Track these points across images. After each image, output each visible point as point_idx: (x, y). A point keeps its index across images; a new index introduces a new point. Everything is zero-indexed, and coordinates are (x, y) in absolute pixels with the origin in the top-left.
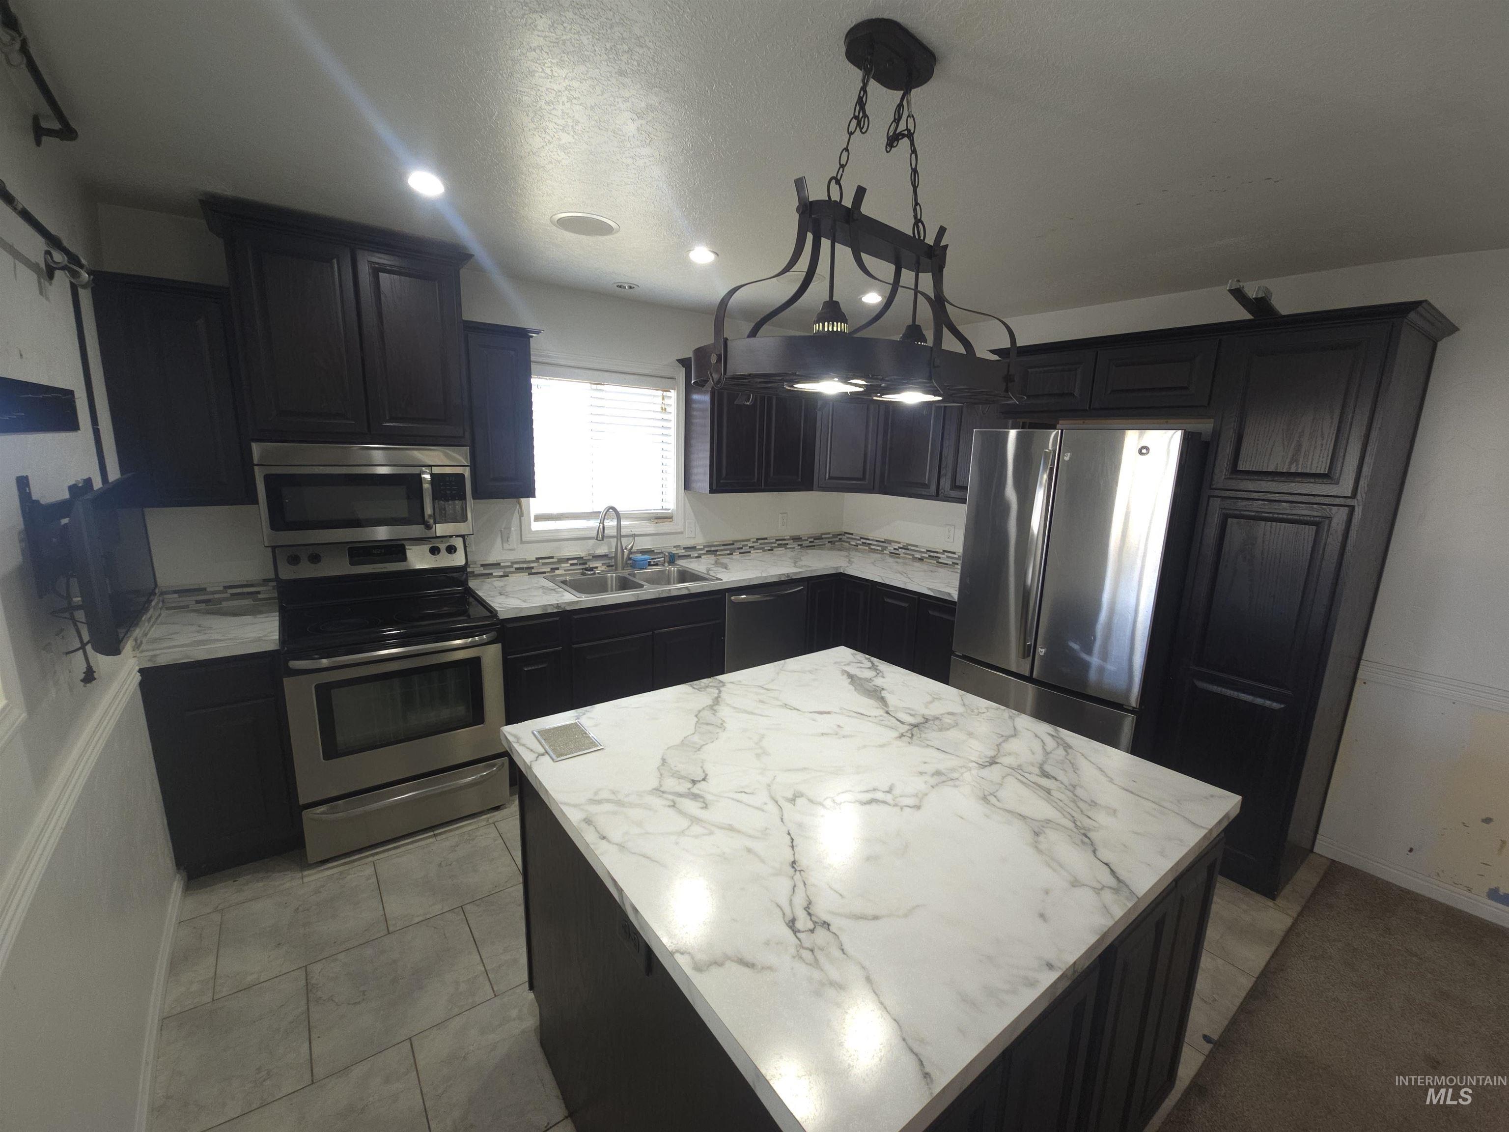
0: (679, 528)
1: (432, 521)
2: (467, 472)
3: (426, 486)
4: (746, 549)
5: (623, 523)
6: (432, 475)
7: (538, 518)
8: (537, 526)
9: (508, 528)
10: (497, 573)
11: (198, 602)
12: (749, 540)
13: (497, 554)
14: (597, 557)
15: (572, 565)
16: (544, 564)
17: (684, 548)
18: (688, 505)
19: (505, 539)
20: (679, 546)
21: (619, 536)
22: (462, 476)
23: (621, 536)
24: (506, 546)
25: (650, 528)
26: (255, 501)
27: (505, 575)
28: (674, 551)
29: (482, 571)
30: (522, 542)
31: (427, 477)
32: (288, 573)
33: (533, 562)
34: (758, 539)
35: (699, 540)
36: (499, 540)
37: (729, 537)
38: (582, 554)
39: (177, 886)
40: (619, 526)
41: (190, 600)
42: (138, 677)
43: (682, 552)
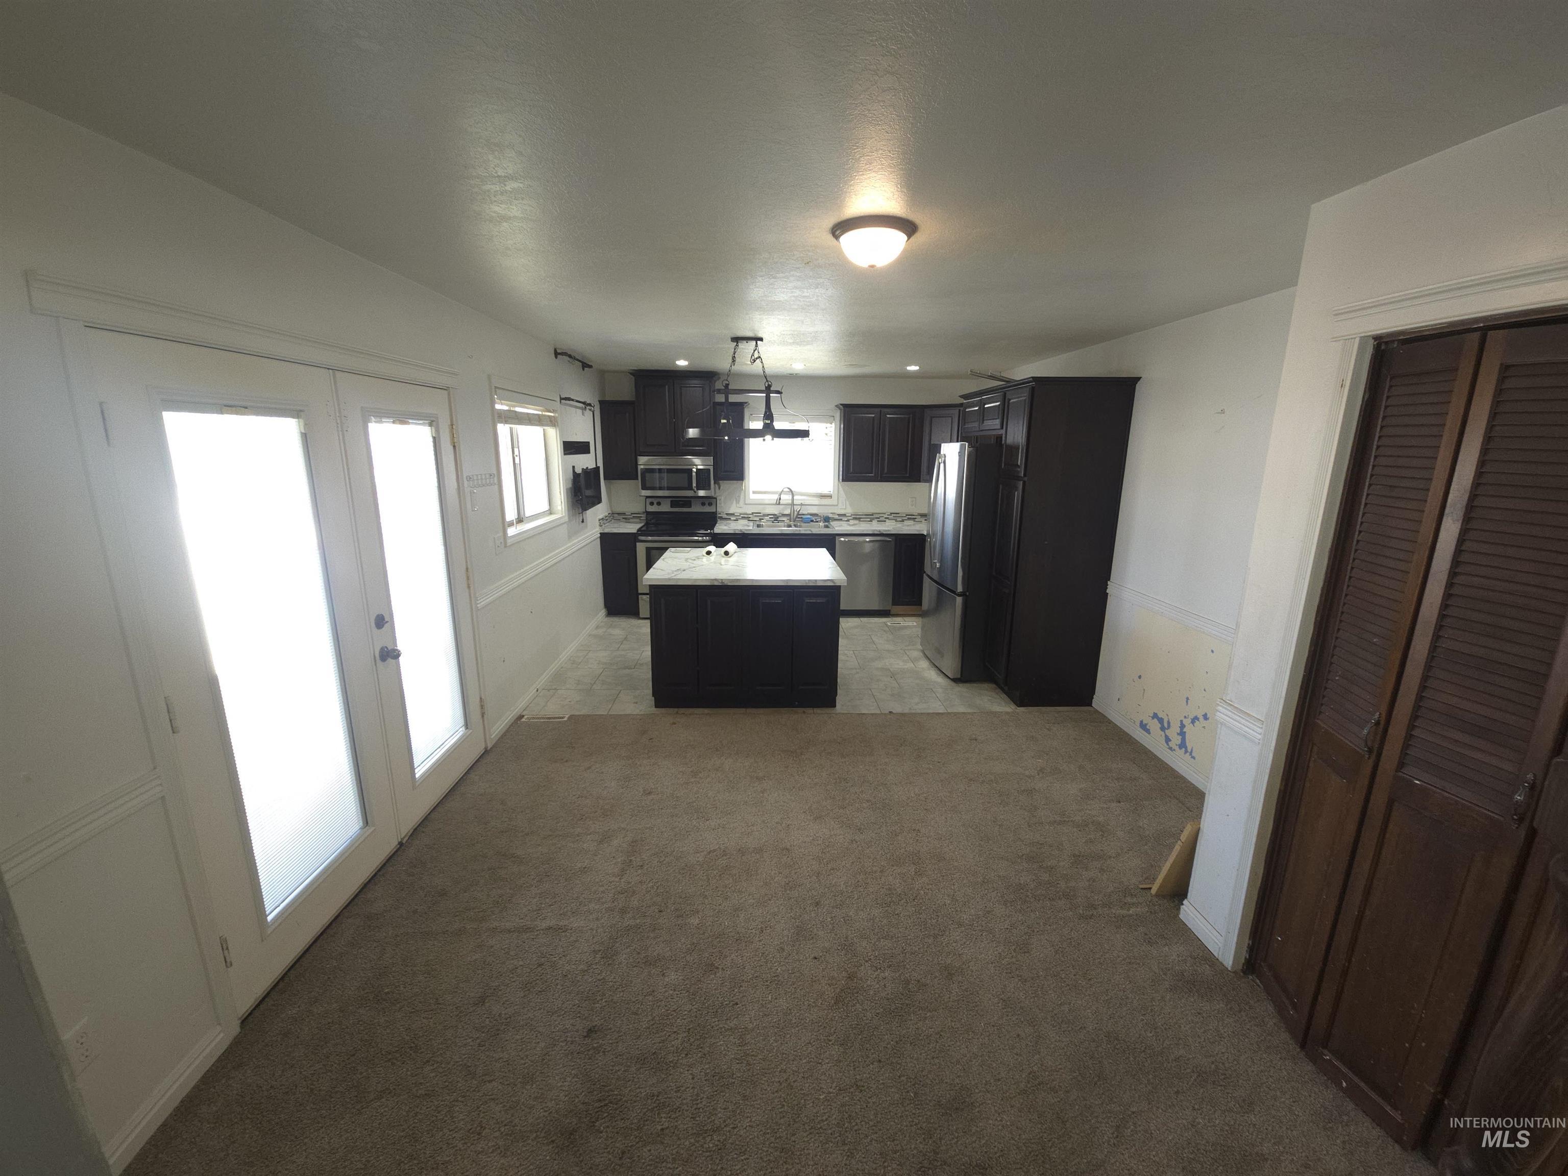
0: (835, 503)
1: (695, 489)
2: (711, 468)
3: (694, 474)
4: (881, 519)
5: (795, 498)
6: (697, 469)
7: (754, 492)
8: (753, 497)
9: (739, 497)
10: (733, 518)
11: (623, 518)
12: (885, 514)
13: (734, 509)
14: (784, 515)
15: (770, 518)
16: (756, 516)
17: (838, 515)
18: (841, 489)
19: (738, 502)
20: (834, 513)
21: (793, 504)
22: (709, 469)
23: (794, 505)
24: (738, 505)
25: (816, 501)
26: (638, 479)
27: (737, 520)
28: (831, 516)
29: (725, 516)
30: (746, 504)
31: (694, 470)
32: (651, 509)
33: (750, 514)
34: (891, 513)
35: (849, 511)
36: (735, 502)
37: (870, 510)
38: (776, 513)
39: (603, 612)
40: (793, 499)
41: (620, 517)
42: (599, 535)
43: (837, 517)
